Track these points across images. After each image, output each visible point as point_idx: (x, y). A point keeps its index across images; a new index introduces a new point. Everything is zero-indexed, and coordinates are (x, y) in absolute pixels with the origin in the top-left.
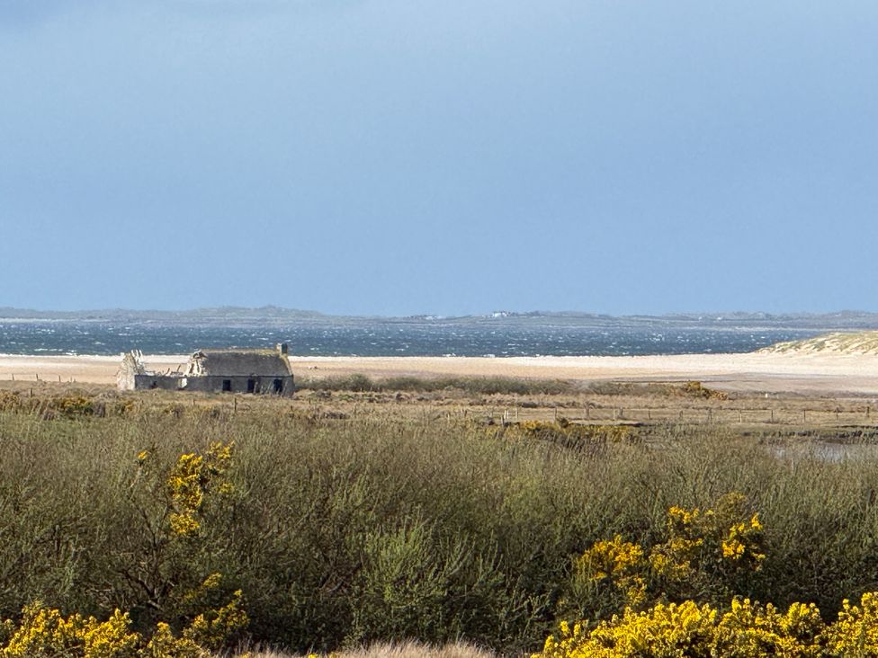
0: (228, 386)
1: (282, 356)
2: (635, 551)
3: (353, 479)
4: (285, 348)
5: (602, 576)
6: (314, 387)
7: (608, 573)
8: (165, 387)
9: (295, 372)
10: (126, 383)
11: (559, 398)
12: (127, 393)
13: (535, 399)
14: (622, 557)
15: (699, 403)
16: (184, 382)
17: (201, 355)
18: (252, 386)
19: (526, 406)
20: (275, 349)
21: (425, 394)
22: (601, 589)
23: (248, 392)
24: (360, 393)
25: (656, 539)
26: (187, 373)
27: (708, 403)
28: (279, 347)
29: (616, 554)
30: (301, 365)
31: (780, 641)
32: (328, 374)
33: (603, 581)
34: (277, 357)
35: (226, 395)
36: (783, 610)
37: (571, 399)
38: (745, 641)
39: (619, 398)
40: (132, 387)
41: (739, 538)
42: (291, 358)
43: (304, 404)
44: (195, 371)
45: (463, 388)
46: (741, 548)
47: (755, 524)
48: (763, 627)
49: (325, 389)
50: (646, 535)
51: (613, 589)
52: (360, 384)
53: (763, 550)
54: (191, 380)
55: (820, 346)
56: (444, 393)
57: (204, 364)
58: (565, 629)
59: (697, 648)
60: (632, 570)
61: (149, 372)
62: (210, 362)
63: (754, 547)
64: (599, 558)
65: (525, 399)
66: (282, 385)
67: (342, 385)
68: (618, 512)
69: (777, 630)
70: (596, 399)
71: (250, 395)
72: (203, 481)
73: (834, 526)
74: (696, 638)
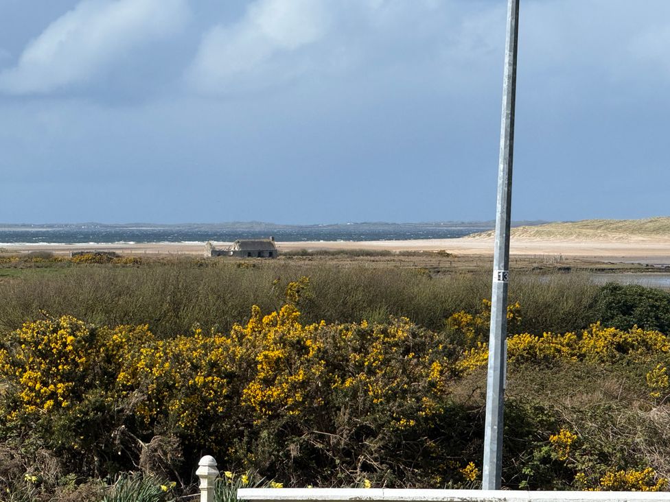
0: (249, 255)
1: (272, 242)
2: (469, 317)
3: (356, 290)
4: (273, 239)
5: (456, 327)
6: (285, 254)
7: (459, 326)
8: (225, 255)
9: (278, 249)
10: (207, 254)
11: (387, 258)
12: (208, 258)
13: (377, 258)
14: (464, 319)
15: (445, 259)
16: (232, 253)
17: (238, 242)
18: (260, 254)
19: (373, 261)
20: (269, 238)
21: (331, 257)
22: (456, 332)
23: (258, 257)
24: (304, 257)
25: (477, 312)
26: (233, 249)
27: (448, 259)
28: (271, 238)
29: (462, 318)
30: (281, 246)
31: (563, 348)
32: (291, 249)
33: (456, 329)
34: (270, 243)
35: (250, 258)
36: (563, 335)
37: (392, 258)
38: (549, 348)
39: (411, 257)
40: (210, 255)
41: (511, 311)
42: (276, 243)
43: (281, 261)
44: (236, 249)
45: (347, 254)
46: (512, 315)
47: (517, 306)
48: (556, 343)
49: (290, 255)
50: (474, 310)
51: (461, 332)
52: (304, 253)
53: (520, 316)
54: (234, 252)
55: (490, 235)
56: (339, 256)
57: (240, 246)
58: (480, 345)
59: (531, 351)
60: (468, 325)
61: (217, 249)
62: (242, 244)
63: (517, 315)
64: (455, 320)
65: (372, 258)
66: (272, 254)
67: (297, 254)
68: (461, 302)
69: (561, 344)
70: (402, 258)
71: (259, 258)
72: (298, 292)
73: (548, 306)
74: (531, 348)
